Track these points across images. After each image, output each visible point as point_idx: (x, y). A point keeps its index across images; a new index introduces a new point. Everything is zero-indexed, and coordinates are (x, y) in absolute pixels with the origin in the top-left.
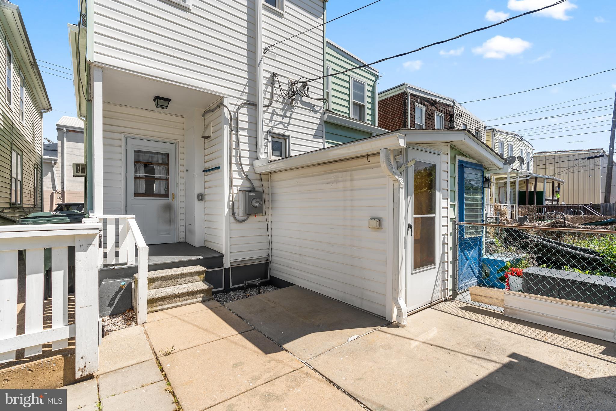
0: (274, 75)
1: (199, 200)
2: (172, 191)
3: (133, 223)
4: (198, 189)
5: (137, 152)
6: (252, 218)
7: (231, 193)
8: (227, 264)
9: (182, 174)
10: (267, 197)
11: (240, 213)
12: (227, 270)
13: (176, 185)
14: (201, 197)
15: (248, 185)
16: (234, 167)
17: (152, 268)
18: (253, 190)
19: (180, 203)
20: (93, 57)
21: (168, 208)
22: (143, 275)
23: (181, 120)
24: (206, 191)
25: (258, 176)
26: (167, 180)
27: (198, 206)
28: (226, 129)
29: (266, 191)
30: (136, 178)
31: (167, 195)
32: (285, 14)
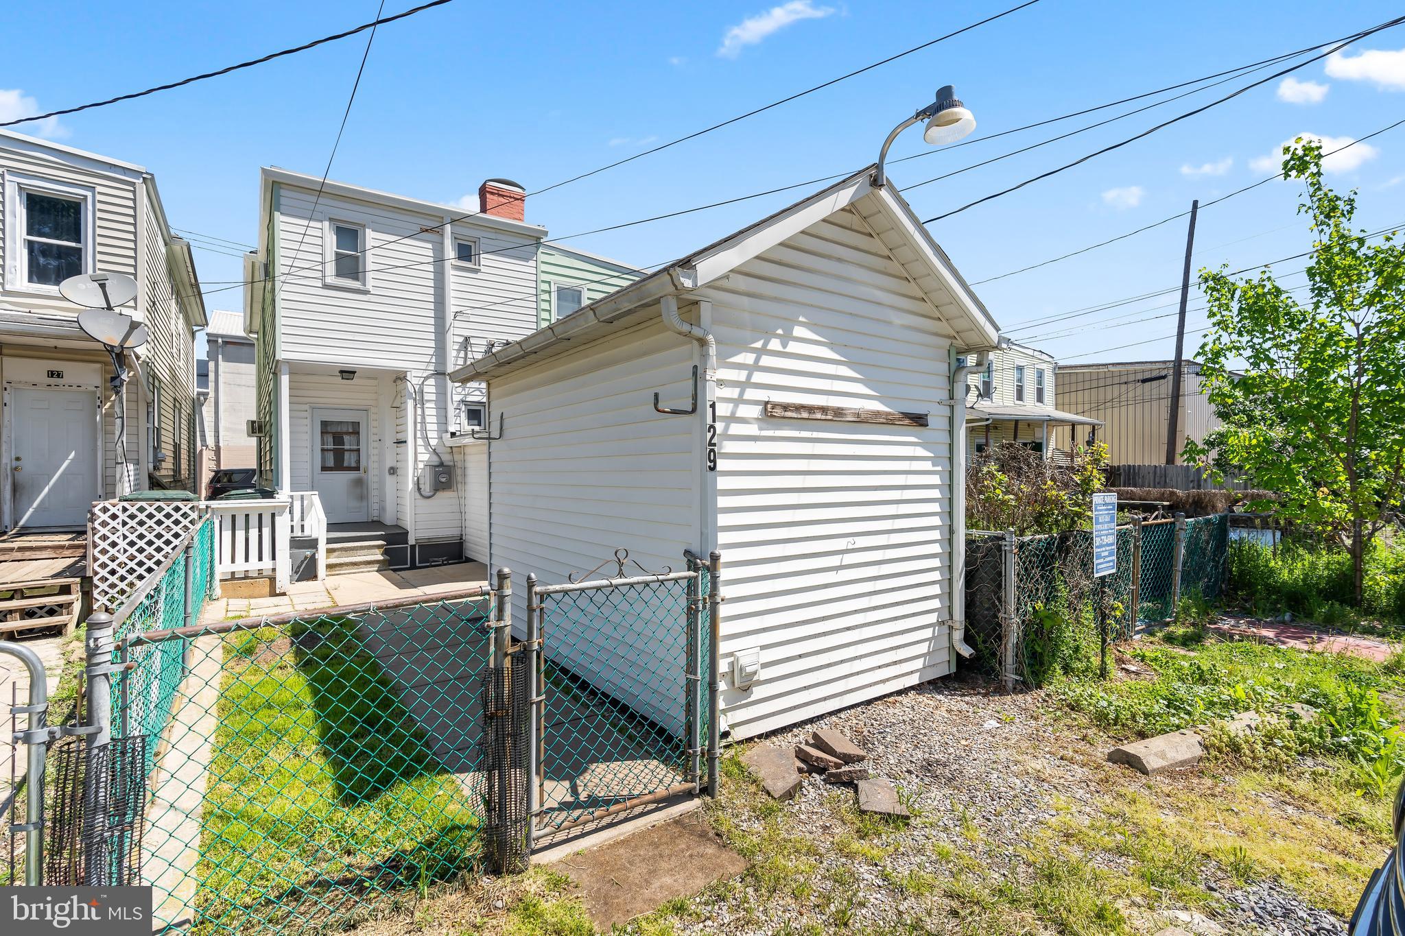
0: (467, 339)
1: (390, 474)
2: (363, 464)
3: (316, 500)
4: (389, 463)
5: (322, 422)
6: (440, 494)
7: (415, 468)
8: (411, 541)
9: (375, 444)
10: (459, 472)
11: (427, 488)
12: (413, 547)
13: (368, 456)
14: (393, 471)
15: (435, 461)
16: (420, 442)
17: (329, 541)
18: (441, 464)
19: (372, 477)
20: (281, 355)
21: (359, 483)
22: (322, 546)
23: (374, 382)
24: (399, 465)
25: (449, 450)
26: (358, 450)
27: (390, 480)
28: (410, 403)
29: (459, 464)
30: (323, 450)
31: (357, 469)
32: (482, 268)
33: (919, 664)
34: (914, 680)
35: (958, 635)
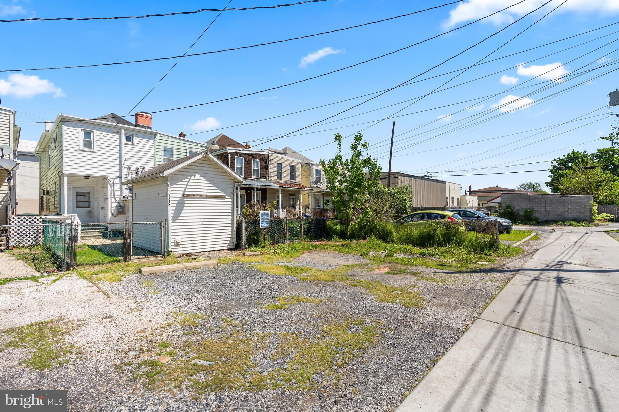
0: (129, 167)
1: (102, 209)
2: (91, 206)
3: (76, 217)
4: (101, 205)
5: (77, 192)
6: (119, 215)
7: (111, 208)
8: (109, 230)
9: (96, 199)
10: (126, 208)
11: (115, 214)
12: (110, 232)
13: (93, 203)
14: (103, 208)
15: (118, 205)
16: (113, 199)
17: (82, 230)
18: (120, 206)
19: (95, 211)
20: (64, 172)
21: (90, 212)
22: (79, 231)
23: (96, 179)
24: (105, 206)
25: (123, 201)
26: (90, 201)
27: (102, 211)
28: (109, 186)
29: (126, 206)
30: (77, 201)
31: (90, 207)
32: (135, 144)
33: (227, 245)
34: (226, 248)
35: (235, 240)
